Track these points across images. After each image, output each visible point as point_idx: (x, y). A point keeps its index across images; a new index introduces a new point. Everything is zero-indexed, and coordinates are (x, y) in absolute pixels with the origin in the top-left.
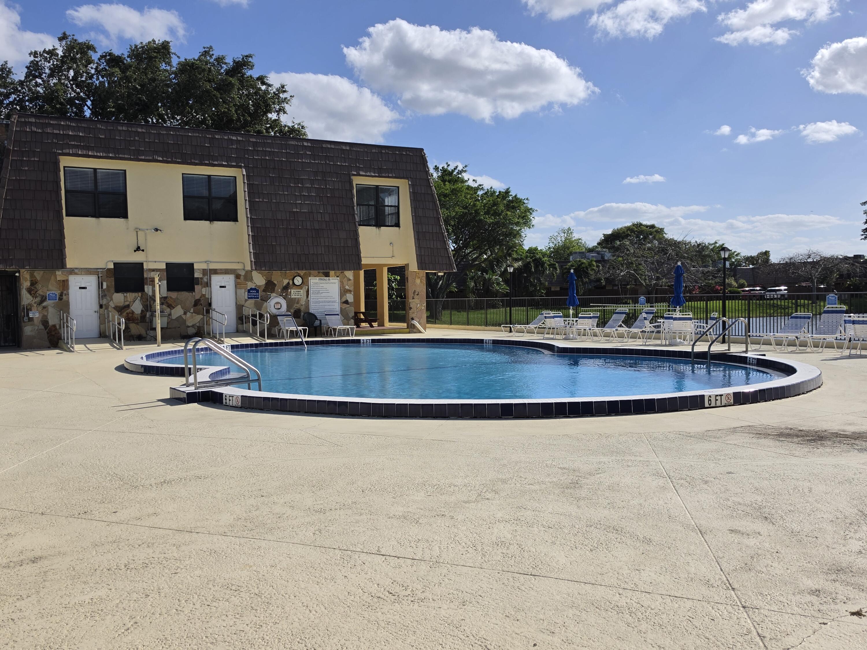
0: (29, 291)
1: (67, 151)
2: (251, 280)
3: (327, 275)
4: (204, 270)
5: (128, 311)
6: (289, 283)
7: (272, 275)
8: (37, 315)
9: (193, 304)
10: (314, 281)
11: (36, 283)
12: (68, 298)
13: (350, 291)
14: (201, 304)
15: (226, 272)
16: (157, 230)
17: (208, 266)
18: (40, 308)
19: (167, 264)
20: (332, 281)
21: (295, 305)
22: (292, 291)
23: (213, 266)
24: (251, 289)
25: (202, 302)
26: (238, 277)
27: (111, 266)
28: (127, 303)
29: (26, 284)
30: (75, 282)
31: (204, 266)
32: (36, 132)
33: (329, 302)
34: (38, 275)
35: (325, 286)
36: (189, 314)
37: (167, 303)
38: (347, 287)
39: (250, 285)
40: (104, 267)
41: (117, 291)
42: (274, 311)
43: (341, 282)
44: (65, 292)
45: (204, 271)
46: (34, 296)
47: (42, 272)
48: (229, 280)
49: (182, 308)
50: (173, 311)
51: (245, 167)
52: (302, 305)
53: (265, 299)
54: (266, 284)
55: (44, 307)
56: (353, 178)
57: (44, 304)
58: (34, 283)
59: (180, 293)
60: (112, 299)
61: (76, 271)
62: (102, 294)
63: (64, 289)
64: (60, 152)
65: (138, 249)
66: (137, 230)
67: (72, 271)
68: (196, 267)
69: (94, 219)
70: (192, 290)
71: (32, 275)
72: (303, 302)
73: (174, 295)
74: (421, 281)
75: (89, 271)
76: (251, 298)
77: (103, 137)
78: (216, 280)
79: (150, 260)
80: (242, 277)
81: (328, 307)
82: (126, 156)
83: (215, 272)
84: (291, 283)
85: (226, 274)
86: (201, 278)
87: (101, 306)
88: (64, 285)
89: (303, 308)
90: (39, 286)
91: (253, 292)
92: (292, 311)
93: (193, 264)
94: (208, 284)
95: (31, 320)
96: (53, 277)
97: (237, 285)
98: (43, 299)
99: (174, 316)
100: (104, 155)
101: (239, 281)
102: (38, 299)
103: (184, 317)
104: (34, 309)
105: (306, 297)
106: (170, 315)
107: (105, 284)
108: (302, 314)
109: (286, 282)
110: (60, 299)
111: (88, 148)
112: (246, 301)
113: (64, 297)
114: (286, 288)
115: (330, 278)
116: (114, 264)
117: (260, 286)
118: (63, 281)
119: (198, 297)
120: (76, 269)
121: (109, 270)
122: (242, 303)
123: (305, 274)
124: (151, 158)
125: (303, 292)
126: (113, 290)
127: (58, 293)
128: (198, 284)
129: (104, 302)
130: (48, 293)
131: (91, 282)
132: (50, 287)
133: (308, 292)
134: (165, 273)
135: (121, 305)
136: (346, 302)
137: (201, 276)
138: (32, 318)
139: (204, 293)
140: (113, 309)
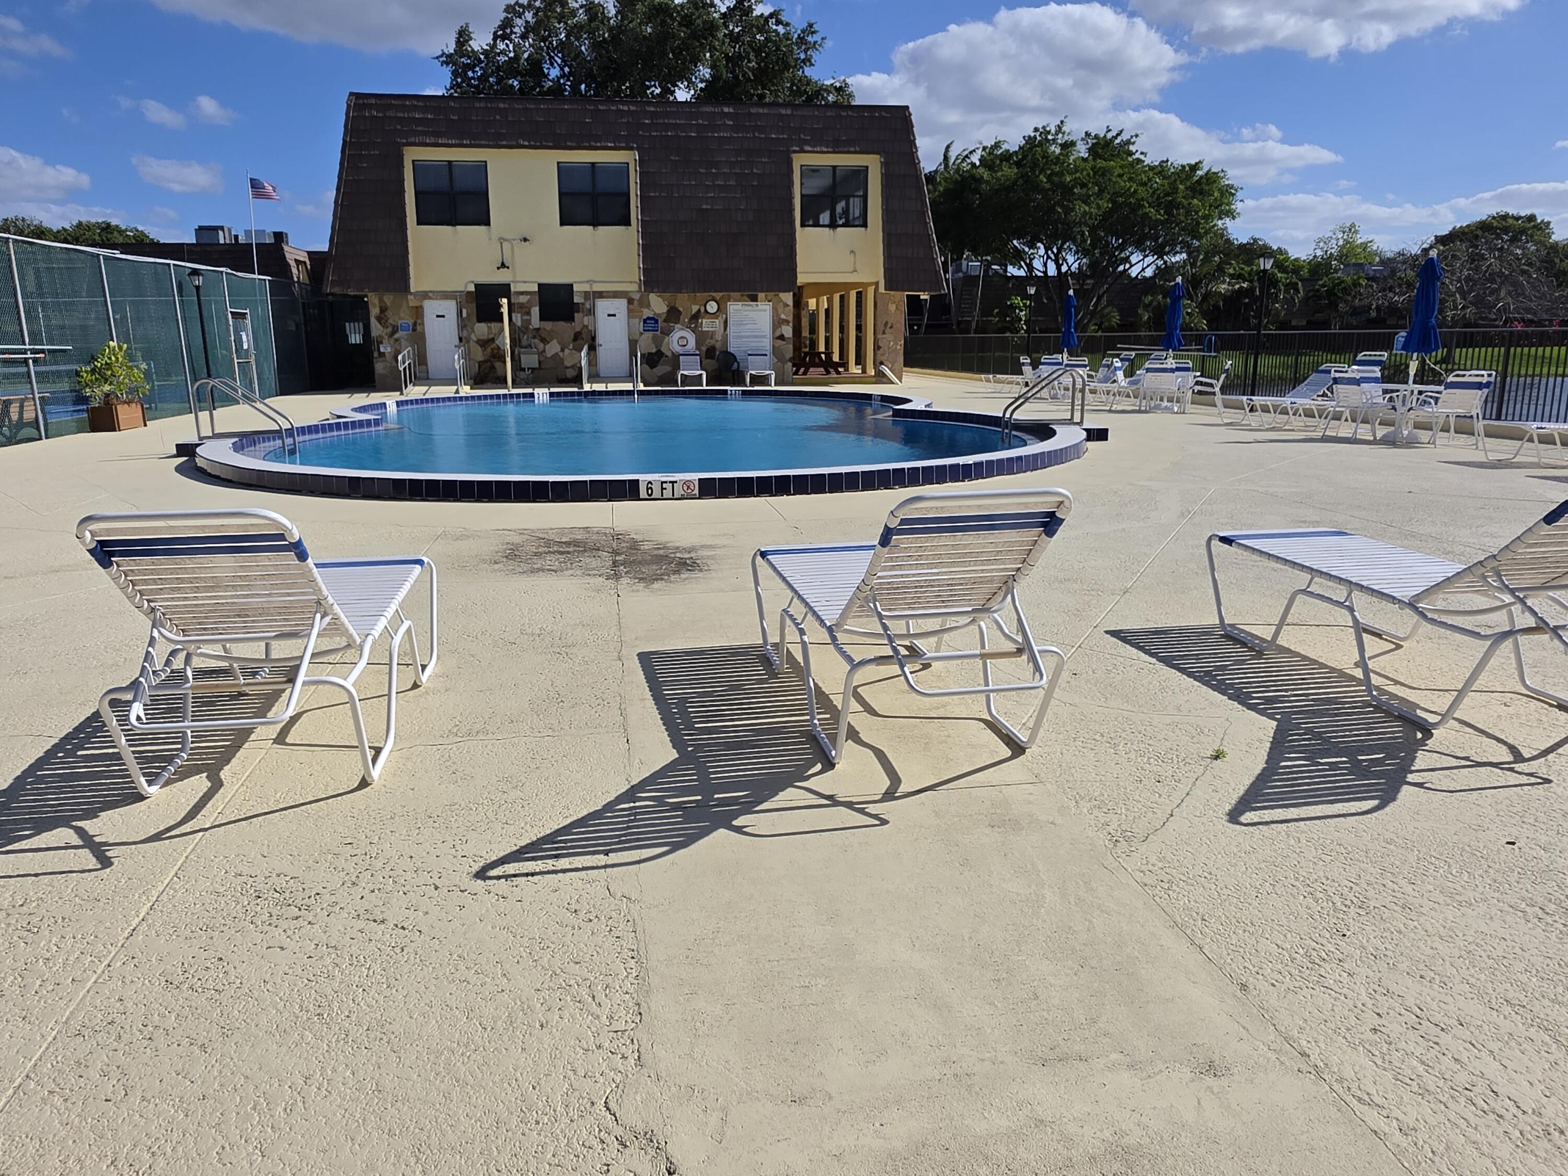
0: (379, 319)
1: (412, 140)
2: (648, 306)
3: (754, 299)
4: (586, 292)
5: (493, 346)
6: (699, 310)
7: (676, 299)
8: (389, 350)
9: (572, 337)
10: (735, 308)
11: (386, 310)
12: (424, 329)
13: (787, 322)
14: (583, 339)
15: (616, 295)
16: (525, 240)
17: (591, 287)
18: (392, 341)
19: (540, 285)
20: (760, 307)
21: (709, 340)
22: (704, 321)
23: (597, 288)
24: (649, 318)
25: (584, 336)
26: (630, 301)
27: (472, 288)
28: (491, 336)
29: (374, 311)
30: (431, 308)
31: (586, 288)
32: (376, 117)
33: (757, 337)
34: (388, 299)
35: (751, 314)
36: (567, 351)
37: (540, 336)
38: (783, 316)
39: (647, 313)
40: (462, 289)
41: (479, 321)
42: (677, 349)
43: (775, 309)
44: (419, 321)
45: (586, 294)
46: (385, 326)
47: (392, 297)
48: (620, 306)
49: (559, 343)
50: (547, 347)
51: (638, 149)
52: (717, 341)
53: (667, 332)
54: (668, 311)
55: (397, 340)
56: (794, 156)
57: (396, 336)
58: (383, 310)
59: (556, 323)
60: (473, 331)
61: (430, 294)
62: (463, 324)
63: (417, 318)
64: (404, 141)
65: (503, 265)
66: (502, 240)
67: (425, 295)
68: (575, 288)
69: (450, 228)
70: (572, 319)
71: (381, 300)
72: (719, 337)
73: (548, 325)
74: (897, 308)
75: (446, 295)
76: (649, 330)
77: (456, 118)
78: (603, 307)
79: (518, 279)
80: (636, 303)
81: (754, 344)
82: (483, 142)
83: (601, 295)
84: (702, 310)
85: (614, 297)
86: (583, 304)
87: (461, 339)
88: (418, 312)
89: (718, 345)
90: (389, 313)
91: (650, 322)
92: (704, 349)
93: (572, 285)
94: (591, 312)
95: (382, 355)
96: (404, 304)
97: (631, 313)
98: (395, 331)
99: (549, 354)
100: (457, 142)
101: (631, 307)
102: (390, 330)
103: (561, 354)
104: (385, 341)
105: (722, 329)
106: (544, 351)
107: (464, 312)
108: (718, 353)
109: (695, 308)
110: (414, 330)
111: (438, 134)
112: (641, 334)
113: (418, 328)
114: (696, 317)
115: (759, 303)
116: (476, 285)
117: (659, 315)
118: (417, 307)
119: (578, 329)
120: (431, 292)
121: (469, 293)
122: (636, 337)
123: (722, 298)
124: (514, 143)
125: (718, 323)
126: (474, 318)
127: (411, 322)
128: (578, 312)
129: (465, 334)
130: (400, 322)
131: (449, 308)
132: (402, 315)
133: (726, 322)
134: (537, 298)
135: (485, 338)
136: (782, 337)
137: (582, 301)
138: (384, 353)
139: (586, 323)
140: (476, 345)
